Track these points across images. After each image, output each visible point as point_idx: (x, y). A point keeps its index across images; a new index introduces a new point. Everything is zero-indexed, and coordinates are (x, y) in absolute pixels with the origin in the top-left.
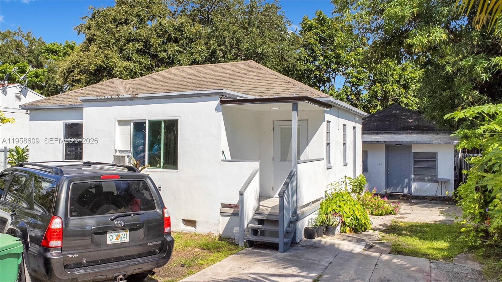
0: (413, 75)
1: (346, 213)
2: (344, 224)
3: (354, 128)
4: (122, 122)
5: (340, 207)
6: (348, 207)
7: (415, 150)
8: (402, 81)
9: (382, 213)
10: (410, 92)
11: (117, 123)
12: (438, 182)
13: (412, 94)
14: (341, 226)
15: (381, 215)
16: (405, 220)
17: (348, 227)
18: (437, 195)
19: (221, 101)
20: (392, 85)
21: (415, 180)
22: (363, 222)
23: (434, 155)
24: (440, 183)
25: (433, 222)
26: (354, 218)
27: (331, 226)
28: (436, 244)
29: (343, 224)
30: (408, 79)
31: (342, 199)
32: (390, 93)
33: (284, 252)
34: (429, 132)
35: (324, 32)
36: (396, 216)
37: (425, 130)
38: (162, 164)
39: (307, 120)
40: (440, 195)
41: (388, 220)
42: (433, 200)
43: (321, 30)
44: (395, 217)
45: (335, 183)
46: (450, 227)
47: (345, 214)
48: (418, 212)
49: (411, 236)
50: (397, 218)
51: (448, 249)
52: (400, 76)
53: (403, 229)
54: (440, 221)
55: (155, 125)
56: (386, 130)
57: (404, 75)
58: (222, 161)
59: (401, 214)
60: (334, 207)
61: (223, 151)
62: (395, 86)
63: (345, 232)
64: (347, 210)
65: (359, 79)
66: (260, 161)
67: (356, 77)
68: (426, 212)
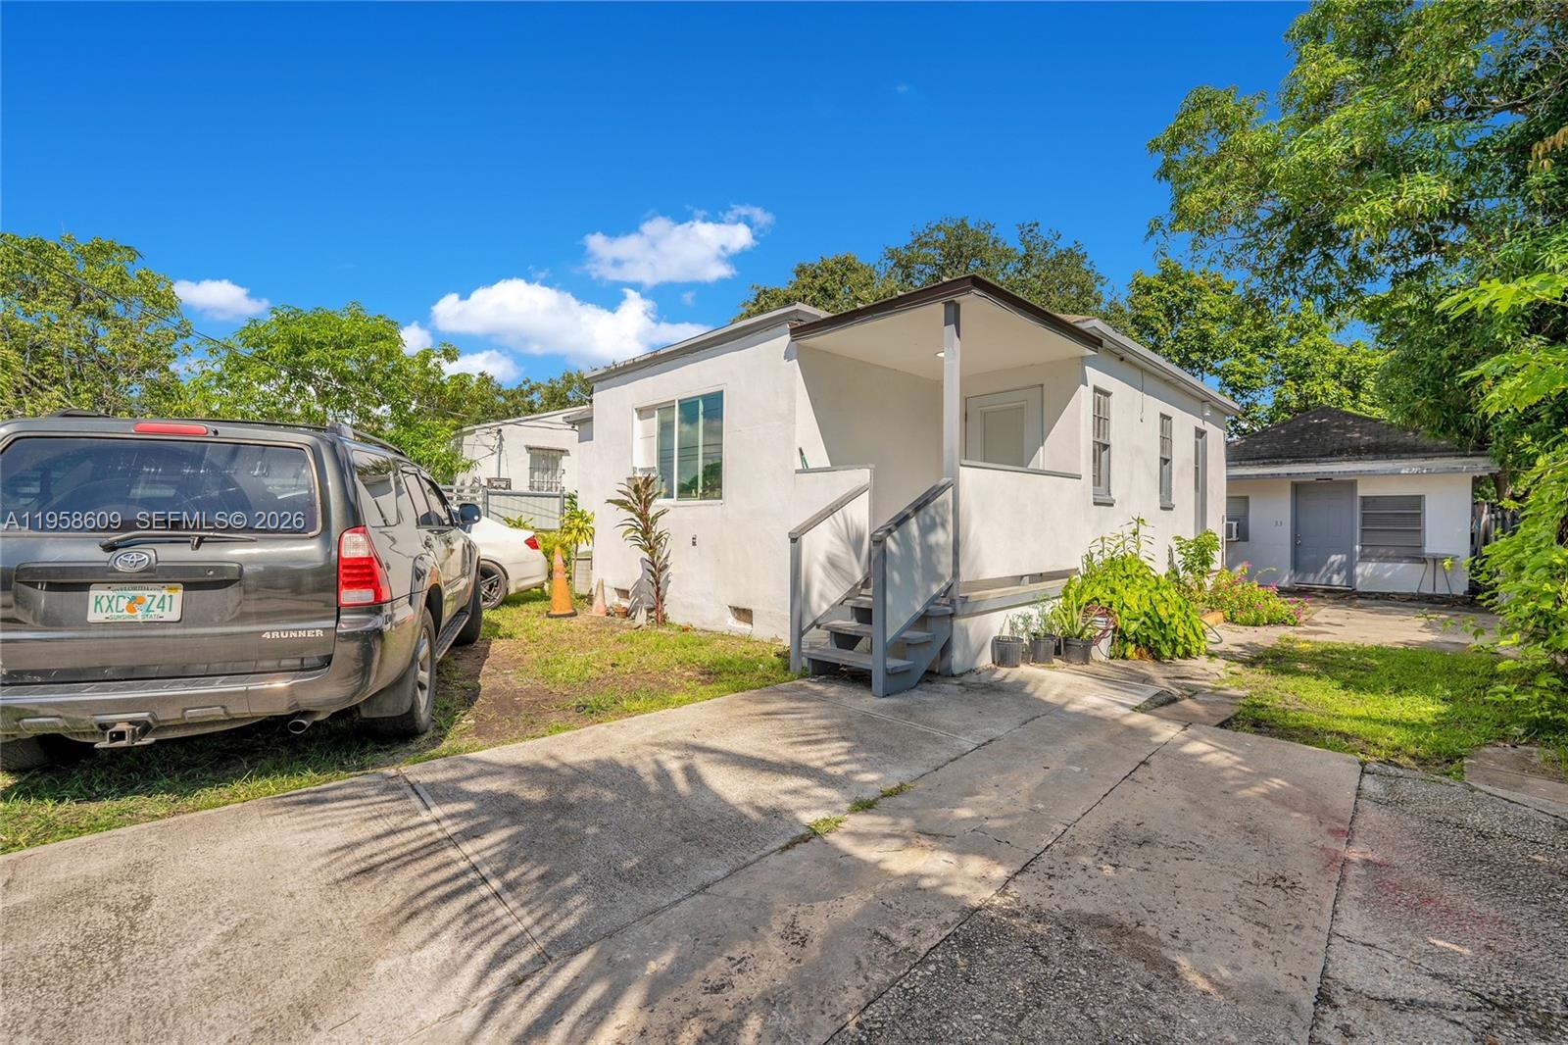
0: (1369, 361)
1: (1128, 608)
2: (1121, 636)
3: (1200, 433)
4: (644, 412)
5: (1113, 591)
6: (1137, 594)
7: (1363, 491)
8: (1345, 374)
9: (1257, 620)
10: (1362, 396)
11: (636, 415)
12: (1424, 561)
13: (1370, 401)
14: (1113, 641)
15: (1256, 624)
16: (1319, 638)
17: (1134, 646)
18: (1421, 591)
19: (793, 331)
20: (1321, 383)
21: (1364, 558)
22: (1181, 632)
23: (1417, 501)
24: (1431, 565)
25: (1401, 647)
26: (1153, 622)
27: (1078, 637)
28: (1402, 704)
29: (1117, 635)
30: (1359, 369)
31: (1122, 573)
32: (1316, 398)
33: (887, 695)
34: (1403, 455)
35: (1176, 295)
36: (1298, 629)
37: (1395, 452)
38: (700, 491)
39: (1042, 386)
40: (1431, 592)
41: (1267, 637)
42: (1411, 600)
43: (1169, 293)
44: (1293, 631)
45: (1112, 536)
46: (1454, 660)
47: (1126, 611)
48: (1363, 622)
49: (1318, 677)
50: (1298, 633)
51: (1442, 724)
52: (1341, 364)
53: (1300, 657)
54: (1422, 644)
55: (688, 408)
56: (1298, 458)
57: (1350, 363)
58: (797, 472)
59: (1317, 624)
60: (1098, 592)
61: (801, 450)
62: (1329, 385)
63: (1124, 657)
64: (1132, 602)
65: (1250, 377)
66: (872, 466)
67: (1243, 374)
68: (1388, 623)
